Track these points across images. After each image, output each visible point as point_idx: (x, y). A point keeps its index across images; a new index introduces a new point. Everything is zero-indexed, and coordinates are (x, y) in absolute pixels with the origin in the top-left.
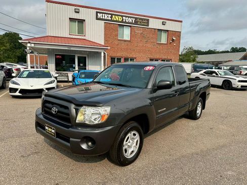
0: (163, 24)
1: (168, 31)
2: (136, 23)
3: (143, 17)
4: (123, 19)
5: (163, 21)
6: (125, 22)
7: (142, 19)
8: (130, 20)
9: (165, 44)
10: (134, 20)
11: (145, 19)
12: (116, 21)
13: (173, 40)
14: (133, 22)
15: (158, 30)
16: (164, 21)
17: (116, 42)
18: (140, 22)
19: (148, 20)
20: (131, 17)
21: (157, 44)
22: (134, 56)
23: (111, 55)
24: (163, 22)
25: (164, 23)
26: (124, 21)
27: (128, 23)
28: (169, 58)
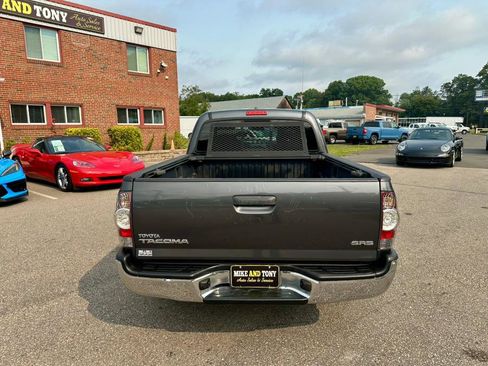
0: (136, 32)
1: (148, 48)
2: (71, 23)
3: (87, 12)
4: (34, 12)
5: (136, 24)
6: (42, 19)
7: (86, 17)
8: (55, 15)
9: (146, 76)
10: (64, 16)
11: (93, 18)
12: (16, 14)
13: (162, 68)
14: (64, 20)
15: (127, 43)
16: (139, 25)
17: (24, 67)
18: (82, 23)
19: (101, 20)
20: (56, 9)
21: (129, 74)
22: (77, 101)
23: (10, 97)
24: (136, 28)
25: (138, 30)
26: (38, 14)
27: (49, 21)
28: (158, 105)
